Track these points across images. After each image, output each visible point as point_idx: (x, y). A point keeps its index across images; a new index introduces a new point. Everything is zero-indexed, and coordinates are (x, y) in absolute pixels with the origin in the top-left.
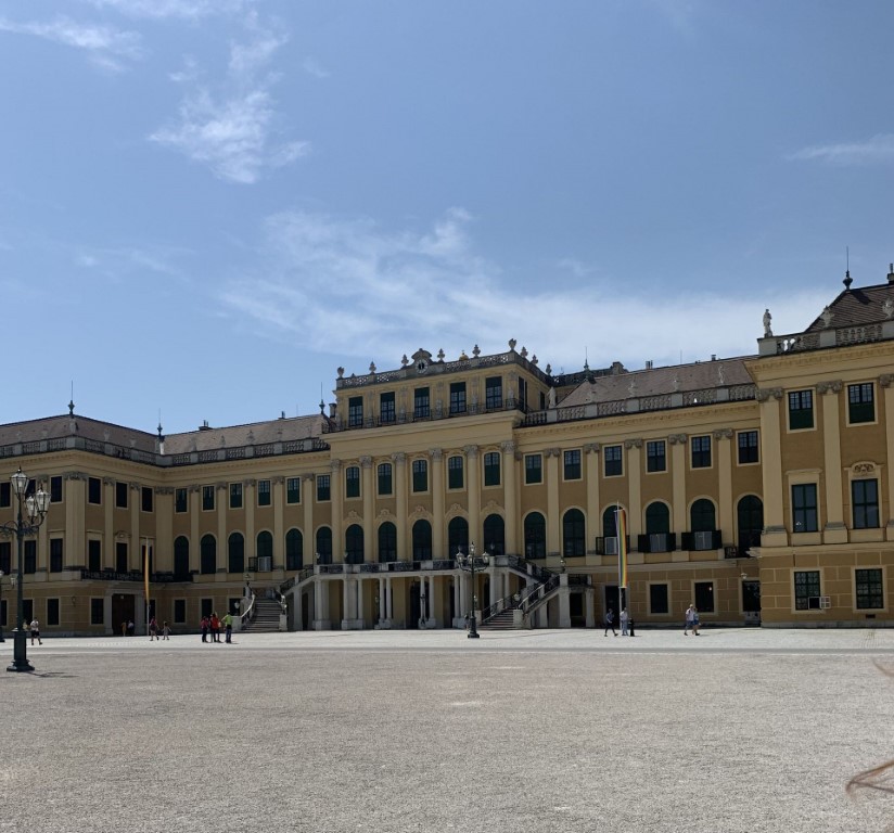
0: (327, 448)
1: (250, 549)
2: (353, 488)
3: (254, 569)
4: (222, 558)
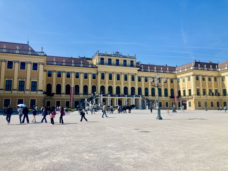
0: (97, 68)
2: (103, 77)
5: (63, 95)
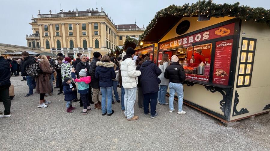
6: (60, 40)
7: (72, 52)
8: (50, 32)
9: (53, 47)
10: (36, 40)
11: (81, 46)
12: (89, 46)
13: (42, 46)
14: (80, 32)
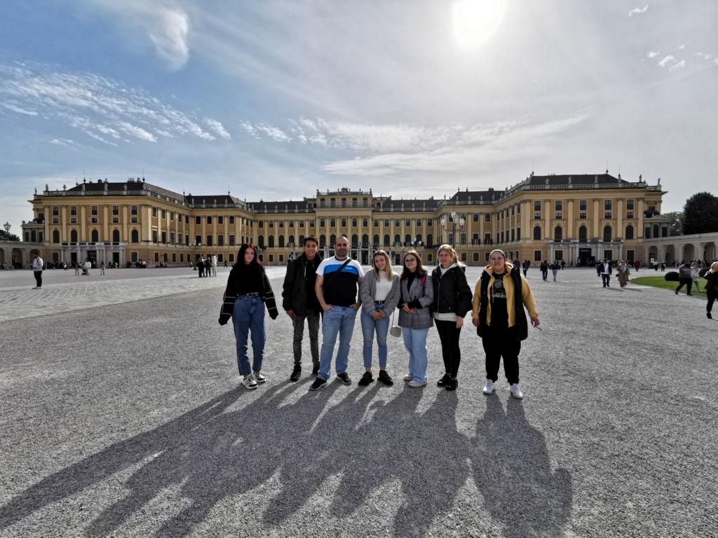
0: (315, 212)
1: (286, 241)
2: (323, 224)
3: (288, 246)
4: (276, 242)
5: (276, 249)
6: (78, 230)
7: (93, 249)
8: (61, 217)
9: (65, 239)
10: (38, 229)
11: (109, 238)
12: (123, 238)
13: (47, 239)
14: (109, 217)
